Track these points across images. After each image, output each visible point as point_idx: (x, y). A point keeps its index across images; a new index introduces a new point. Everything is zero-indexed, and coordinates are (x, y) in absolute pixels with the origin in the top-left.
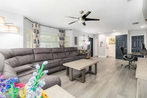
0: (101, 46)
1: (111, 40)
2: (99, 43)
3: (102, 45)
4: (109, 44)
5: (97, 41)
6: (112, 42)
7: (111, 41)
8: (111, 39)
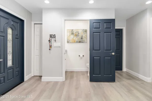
0: (51, 46)
1: (72, 34)
2: (46, 38)
3: (54, 44)
4: (68, 42)
5: (37, 33)
6: (74, 38)
7: (72, 36)
8: (72, 30)
